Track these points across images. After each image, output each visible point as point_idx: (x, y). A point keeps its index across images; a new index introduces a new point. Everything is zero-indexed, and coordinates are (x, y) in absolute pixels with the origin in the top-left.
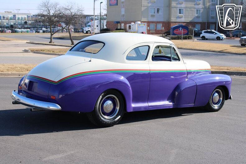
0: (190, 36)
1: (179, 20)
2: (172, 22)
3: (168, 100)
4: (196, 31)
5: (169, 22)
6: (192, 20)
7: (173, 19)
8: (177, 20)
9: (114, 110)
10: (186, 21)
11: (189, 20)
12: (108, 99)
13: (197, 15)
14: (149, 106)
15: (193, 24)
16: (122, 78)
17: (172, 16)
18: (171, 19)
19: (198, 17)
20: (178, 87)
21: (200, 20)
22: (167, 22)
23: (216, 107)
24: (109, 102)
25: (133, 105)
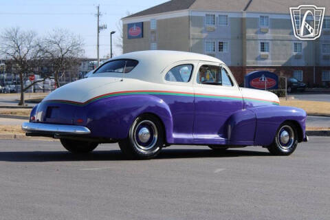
0: (281, 91)
1: (261, 63)
2: (248, 67)
3: (218, 134)
4: (295, 83)
5: (242, 67)
6: (287, 63)
7: (250, 62)
8: (257, 64)
9: (151, 139)
10: (275, 63)
11: (281, 62)
12: (144, 125)
13: (295, 53)
14: (195, 139)
15: (288, 69)
16: (161, 101)
17: (248, 56)
18: (245, 62)
19: (297, 57)
20: (231, 119)
21: (302, 63)
22: (238, 68)
23: (285, 149)
24: (145, 130)
25: (175, 136)
